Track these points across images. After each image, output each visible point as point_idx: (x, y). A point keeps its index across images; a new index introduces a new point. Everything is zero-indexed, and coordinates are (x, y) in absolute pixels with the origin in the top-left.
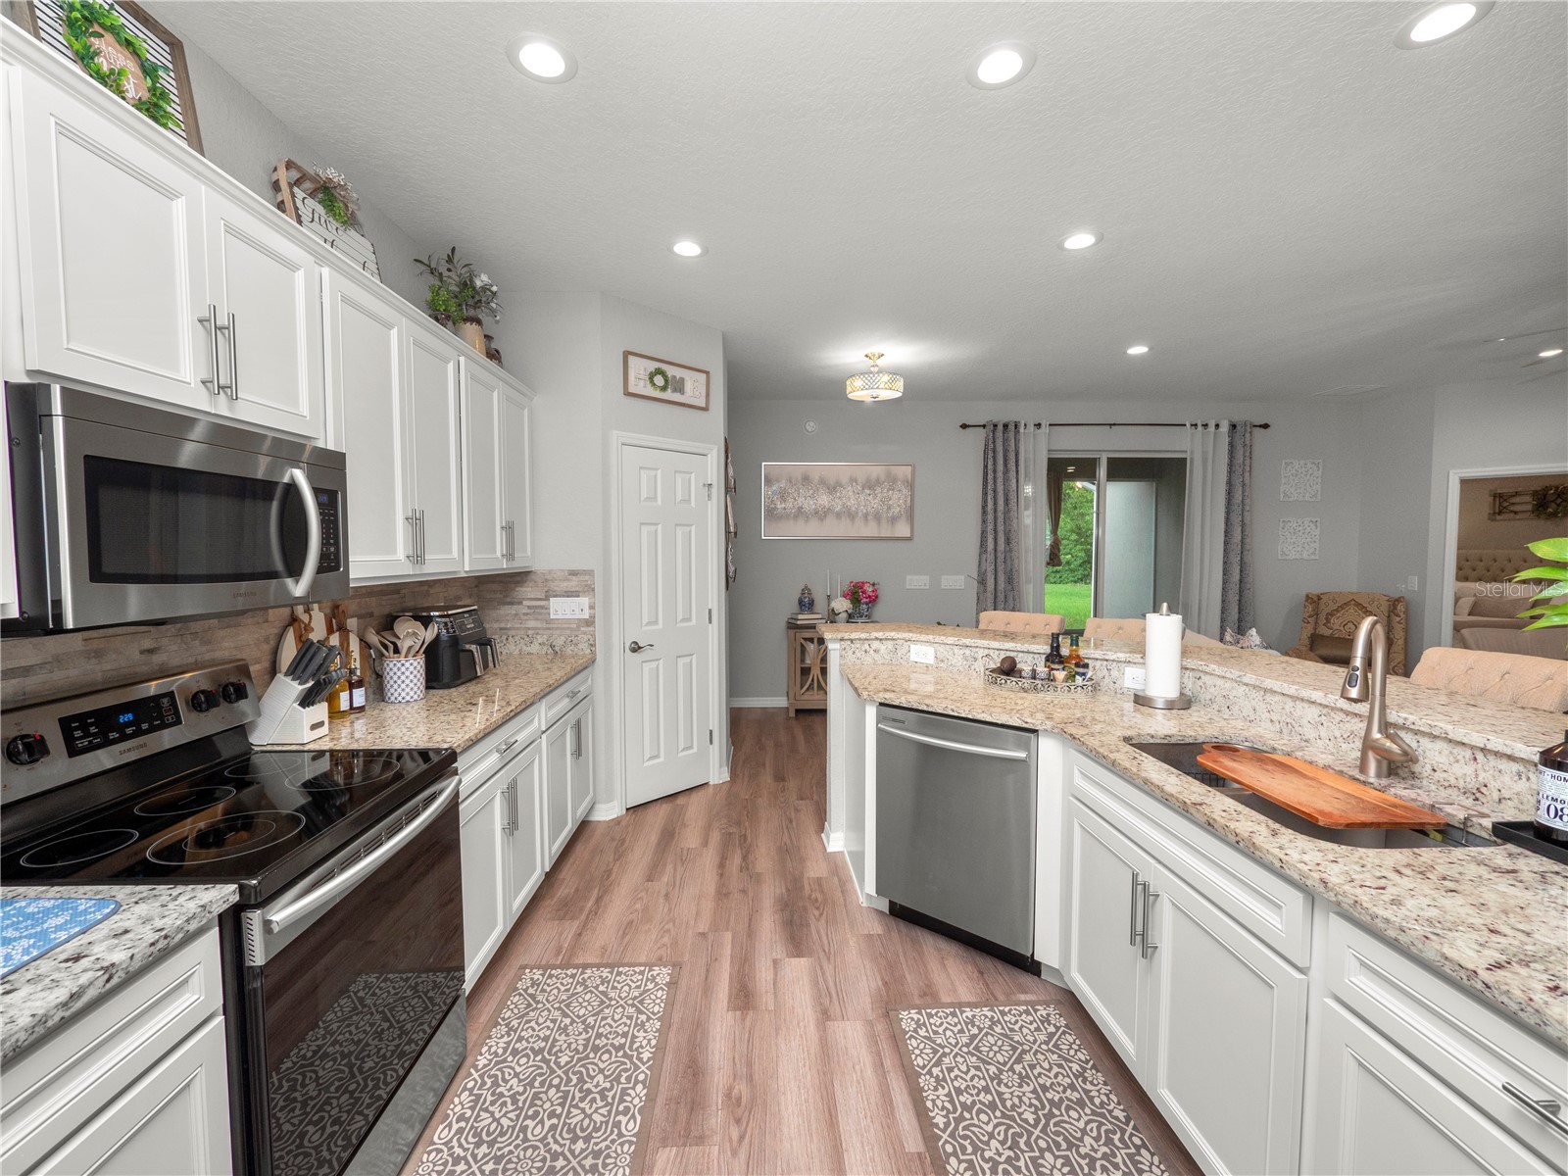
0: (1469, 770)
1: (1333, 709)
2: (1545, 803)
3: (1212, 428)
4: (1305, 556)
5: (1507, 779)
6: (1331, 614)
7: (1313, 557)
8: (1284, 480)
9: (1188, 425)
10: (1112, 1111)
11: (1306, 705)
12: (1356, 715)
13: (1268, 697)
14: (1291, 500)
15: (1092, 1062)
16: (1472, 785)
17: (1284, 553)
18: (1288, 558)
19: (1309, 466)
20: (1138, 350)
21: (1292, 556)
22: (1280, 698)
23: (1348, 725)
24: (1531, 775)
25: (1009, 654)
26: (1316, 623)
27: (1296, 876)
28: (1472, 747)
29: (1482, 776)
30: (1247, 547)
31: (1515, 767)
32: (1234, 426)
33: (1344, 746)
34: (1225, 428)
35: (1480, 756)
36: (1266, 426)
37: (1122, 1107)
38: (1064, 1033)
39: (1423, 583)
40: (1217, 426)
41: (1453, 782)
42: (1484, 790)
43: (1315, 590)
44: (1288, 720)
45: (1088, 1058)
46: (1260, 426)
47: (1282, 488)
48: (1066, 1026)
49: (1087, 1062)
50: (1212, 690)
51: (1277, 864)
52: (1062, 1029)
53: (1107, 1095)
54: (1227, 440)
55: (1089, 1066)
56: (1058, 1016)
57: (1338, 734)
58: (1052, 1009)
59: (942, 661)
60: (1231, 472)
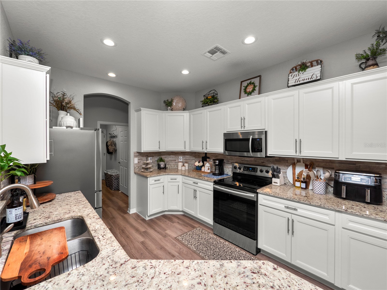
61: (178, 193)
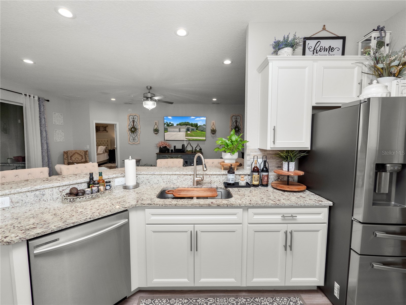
0: (209, 179)
1: (181, 175)
2: (231, 180)
3: (32, 97)
4: (61, 141)
5: (215, 178)
6: (71, 157)
7: (63, 141)
8: (54, 118)
9: (23, 94)
10: (185, 302)
11: (174, 176)
12: (186, 175)
13: (162, 176)
14: (56, 124)
15: (167, 299)
16: (210, 181)
17: (56, 140)
18: (57, 141)
19: (60, 115)
20: (28, 61)
21: (58, 141)
22: (166, 176)
23: (185, 178)
24: (218, 177)
25: (71, 187)
26: (68, 159)
27: (244, 205)
28: (209, 175)
29: (211, 179)
30: (48, 138)
31: (216, 176)
32: (39, 98)
33: (184, 182)
34: (36, 98)
35: (211, 176)
36: (48, 101)
37: (184, 299)
38: (154, 302)
39: (90, 147)
40: (34, 97)
41: (206, 182)
42: (211, 182)
43: (66, 150)
44: (169, 180)
45: (165, 299)
46: (47, 100)
47: (54, 120)
48: (152, 300)
49: (167, 301)
50: (143, 179)
51: (239, 205)
52: (152, 301)
53: (179, 301)
54: (38, 103)
55: (169, 301)
56: (147, 301)
57: (182, 180)
58: (143, 301)
59: (17, 202)
60: (40, 114)
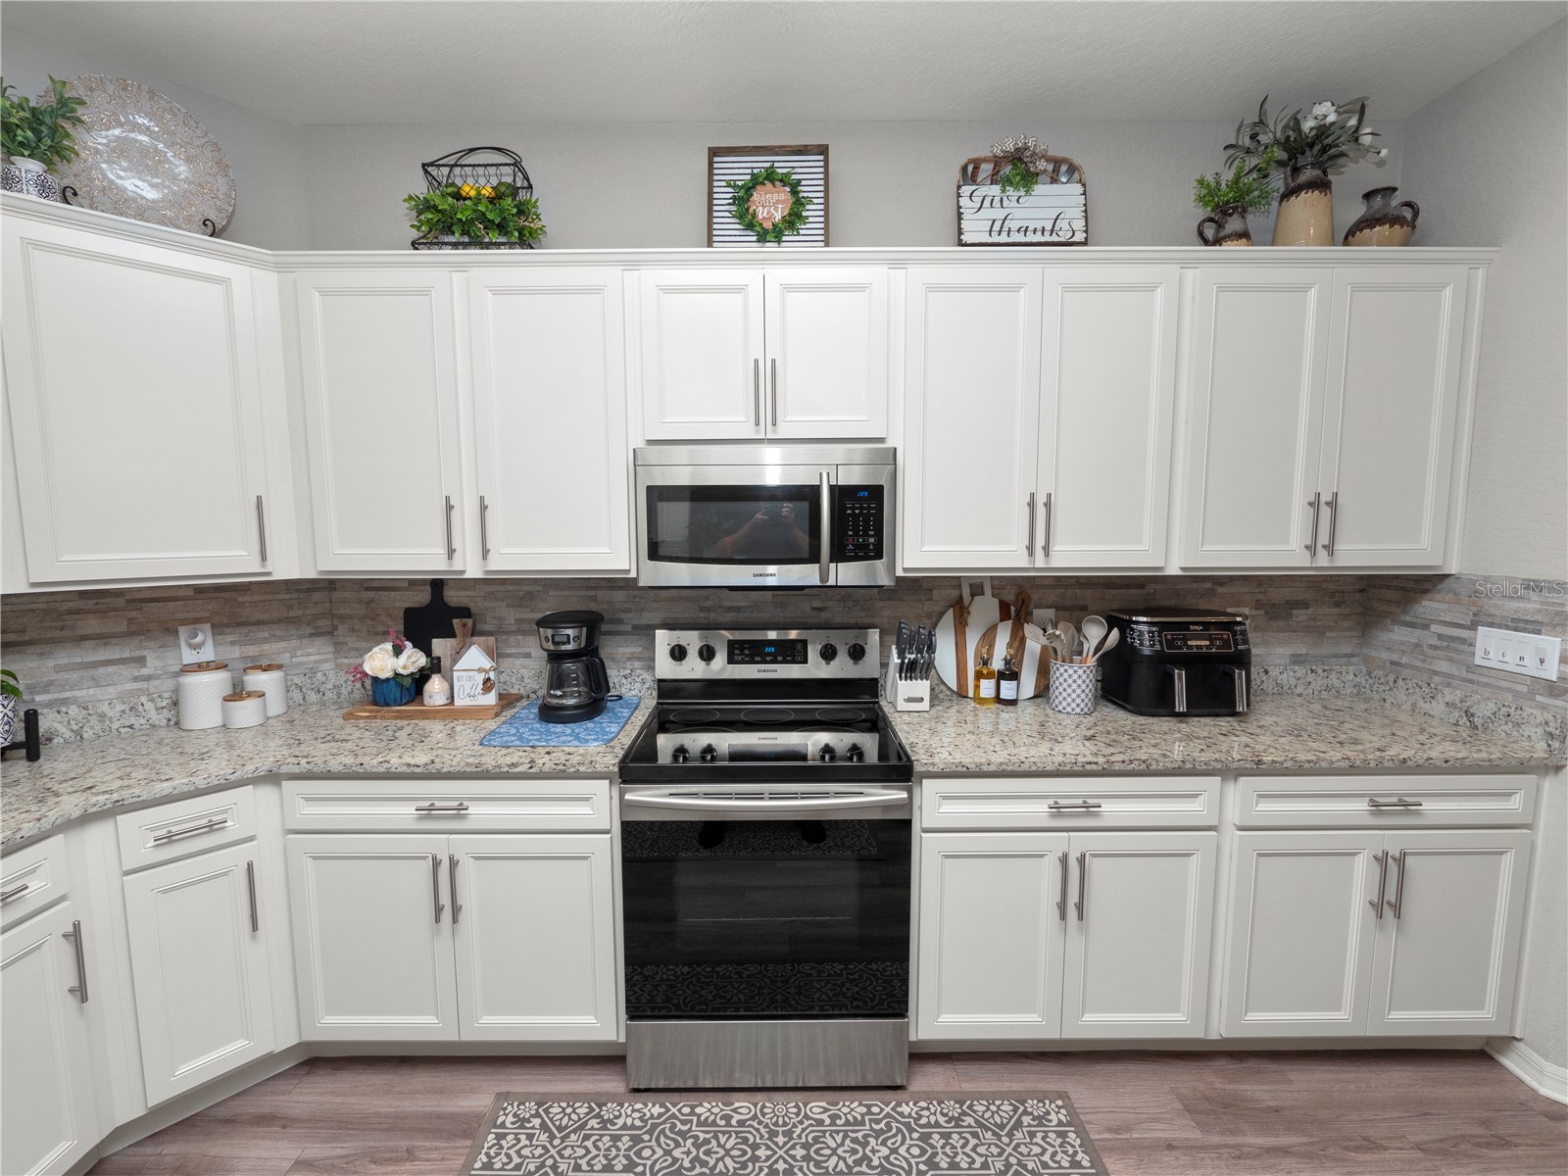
61: (255, 927)
